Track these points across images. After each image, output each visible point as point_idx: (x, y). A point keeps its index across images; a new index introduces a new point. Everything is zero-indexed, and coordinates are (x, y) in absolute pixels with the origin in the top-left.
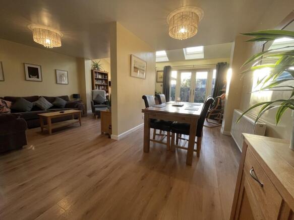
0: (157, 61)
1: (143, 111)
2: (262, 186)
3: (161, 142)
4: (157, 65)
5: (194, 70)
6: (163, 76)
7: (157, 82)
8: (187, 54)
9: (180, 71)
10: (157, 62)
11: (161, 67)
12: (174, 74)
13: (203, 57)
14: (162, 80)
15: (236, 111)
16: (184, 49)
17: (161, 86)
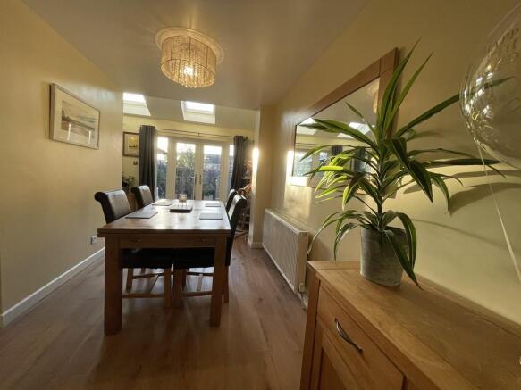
0: (125, 112)
1: (101, 233)
2: (360, 351)
3: (148, 294)
4: (126, 120)
5: (200, 142)
6: (137, 144)
7: (124, 155)
8: (186, 112)
9: (174, 139)
10: (126, 115)
11: (134, 126)
12: (162, 143)
13: (214, 123)
14: (136, 152)
15: (267, 211)
16: (181, 102)
17: (135, 163)
